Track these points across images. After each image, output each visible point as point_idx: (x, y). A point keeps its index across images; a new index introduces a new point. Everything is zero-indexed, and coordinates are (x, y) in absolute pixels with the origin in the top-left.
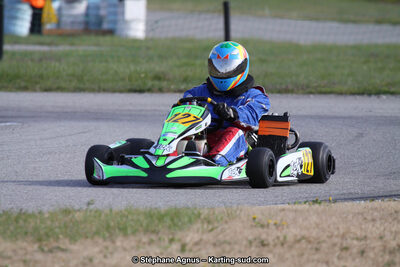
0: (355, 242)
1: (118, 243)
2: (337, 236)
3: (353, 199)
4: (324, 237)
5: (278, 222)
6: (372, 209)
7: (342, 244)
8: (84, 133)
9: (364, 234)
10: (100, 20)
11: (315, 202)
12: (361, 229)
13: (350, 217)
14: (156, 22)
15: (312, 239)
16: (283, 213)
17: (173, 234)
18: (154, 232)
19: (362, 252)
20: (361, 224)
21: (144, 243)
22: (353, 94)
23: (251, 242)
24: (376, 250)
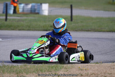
0: (108, 75)
2: (103, 73)
3: (108, 62)
4: (99, 73)
5: (86, 69)
6: (113, 65)
7: (104, 75)
8: (30, 42)
9: (111, 73)
10: (35, 10)
11: (97, 63)
12: (110, 71)
13: (107, 68)
14: (51, 10)
15: (96, 74)
16: (87, 66)
17: (56, 72)
18: (50, 71)
20: (110, 70)
22: (108, 32)
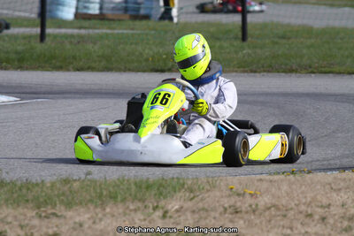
0: (319, 210)
1: (108, 210)
2: (304, 204)
4: (292, 205)
5: (253, 192)
6: (341, 179)
7: (307, 212)
9: (328, 202)
10: (138, 7)
11: (292, 173)
15: (281, 207)
17: (158, 202)
18: (141, 200)
19: (323, 219)
20: (327, 193)
21: (131, 210)
23: (225, 209)
24: (336, 217)
